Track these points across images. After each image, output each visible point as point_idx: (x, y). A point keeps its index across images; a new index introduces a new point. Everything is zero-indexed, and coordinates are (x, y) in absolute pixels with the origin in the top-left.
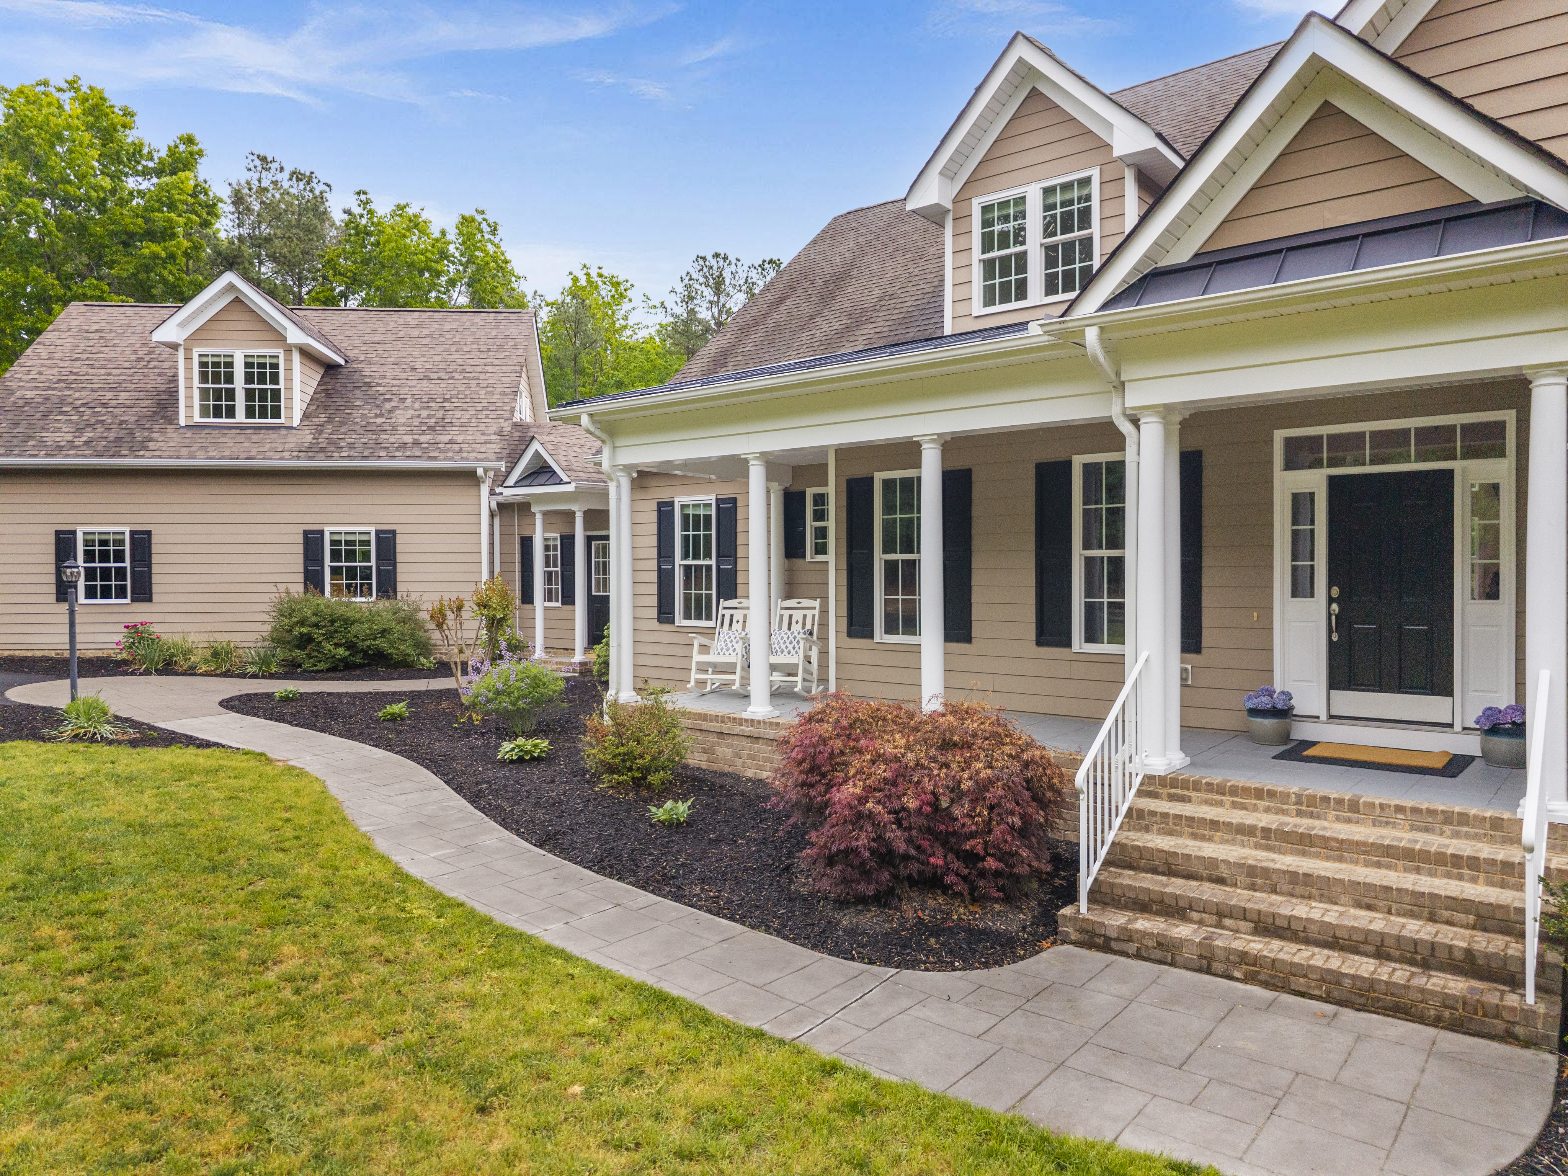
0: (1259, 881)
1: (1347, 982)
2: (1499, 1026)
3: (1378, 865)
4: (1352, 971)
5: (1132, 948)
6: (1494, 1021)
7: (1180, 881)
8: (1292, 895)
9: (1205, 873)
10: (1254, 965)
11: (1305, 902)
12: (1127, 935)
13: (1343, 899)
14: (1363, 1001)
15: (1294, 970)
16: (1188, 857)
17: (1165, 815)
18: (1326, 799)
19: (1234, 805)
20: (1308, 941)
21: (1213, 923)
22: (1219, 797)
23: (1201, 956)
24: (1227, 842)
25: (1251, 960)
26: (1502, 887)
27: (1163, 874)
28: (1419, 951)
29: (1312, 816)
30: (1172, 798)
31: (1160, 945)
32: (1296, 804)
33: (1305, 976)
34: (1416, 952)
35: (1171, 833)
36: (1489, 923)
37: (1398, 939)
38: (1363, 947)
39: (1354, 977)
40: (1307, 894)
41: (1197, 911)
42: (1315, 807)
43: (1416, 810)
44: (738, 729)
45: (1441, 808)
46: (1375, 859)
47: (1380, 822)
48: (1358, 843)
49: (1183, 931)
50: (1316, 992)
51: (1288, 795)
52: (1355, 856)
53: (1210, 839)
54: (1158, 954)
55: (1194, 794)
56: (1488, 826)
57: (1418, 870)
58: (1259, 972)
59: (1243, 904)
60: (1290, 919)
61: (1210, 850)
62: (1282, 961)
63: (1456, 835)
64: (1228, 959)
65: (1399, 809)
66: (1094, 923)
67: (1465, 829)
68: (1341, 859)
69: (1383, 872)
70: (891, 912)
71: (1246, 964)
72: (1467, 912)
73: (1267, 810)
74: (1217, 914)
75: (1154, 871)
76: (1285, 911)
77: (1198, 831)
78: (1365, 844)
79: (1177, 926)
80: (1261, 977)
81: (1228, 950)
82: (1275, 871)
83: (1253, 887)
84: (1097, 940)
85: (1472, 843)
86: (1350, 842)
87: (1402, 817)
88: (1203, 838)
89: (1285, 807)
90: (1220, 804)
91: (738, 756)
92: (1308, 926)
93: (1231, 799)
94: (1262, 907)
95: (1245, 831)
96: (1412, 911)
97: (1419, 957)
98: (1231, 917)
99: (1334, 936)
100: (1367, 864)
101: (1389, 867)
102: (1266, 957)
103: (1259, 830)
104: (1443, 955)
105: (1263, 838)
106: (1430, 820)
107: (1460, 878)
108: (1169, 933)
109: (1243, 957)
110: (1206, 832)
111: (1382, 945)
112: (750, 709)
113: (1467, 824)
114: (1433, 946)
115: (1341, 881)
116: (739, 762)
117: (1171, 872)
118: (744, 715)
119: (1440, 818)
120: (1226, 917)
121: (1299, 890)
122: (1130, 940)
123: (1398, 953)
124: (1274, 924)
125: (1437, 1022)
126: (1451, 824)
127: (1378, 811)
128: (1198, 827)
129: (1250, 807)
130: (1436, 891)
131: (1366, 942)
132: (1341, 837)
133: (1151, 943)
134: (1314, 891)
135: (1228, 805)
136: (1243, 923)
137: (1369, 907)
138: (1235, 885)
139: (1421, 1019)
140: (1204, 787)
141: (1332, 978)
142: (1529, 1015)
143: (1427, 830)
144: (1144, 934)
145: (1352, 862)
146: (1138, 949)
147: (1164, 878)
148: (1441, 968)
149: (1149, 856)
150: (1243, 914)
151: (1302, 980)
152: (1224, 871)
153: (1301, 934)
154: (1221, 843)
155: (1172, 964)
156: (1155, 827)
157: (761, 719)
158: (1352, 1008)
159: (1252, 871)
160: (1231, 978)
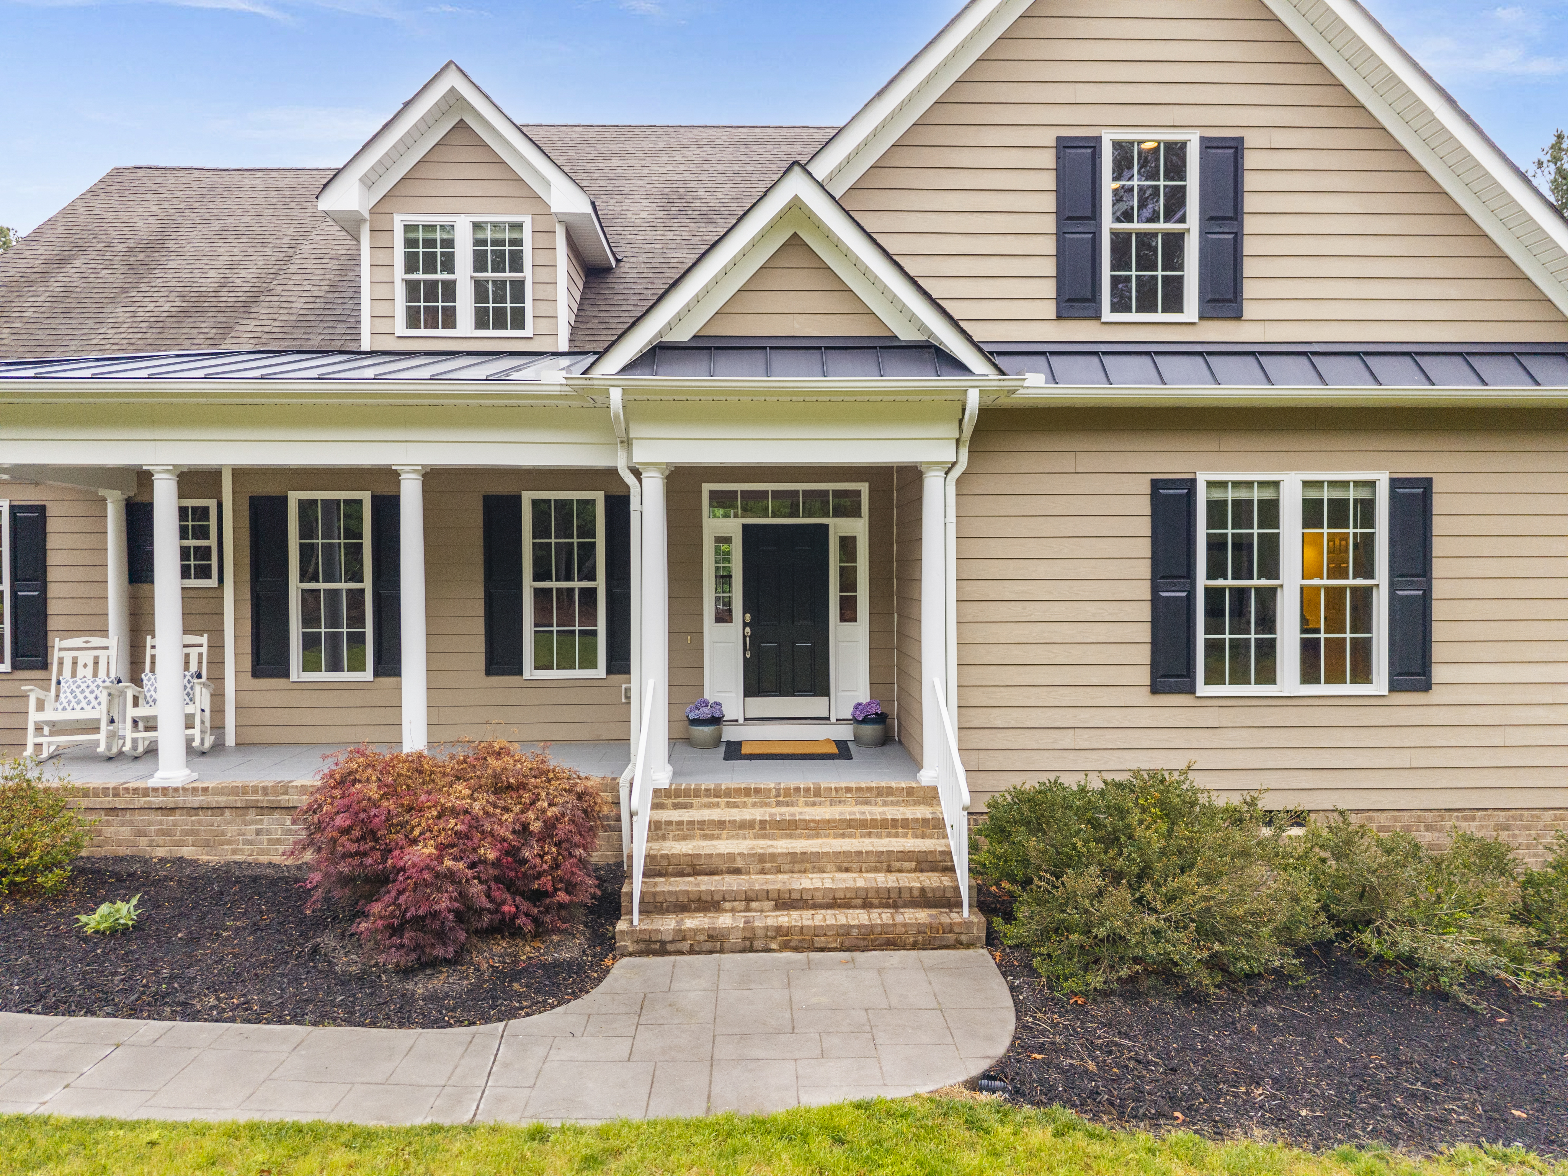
0: (768, 866)
1: (855, 932)
2: (952, 937)
3: (843, 836)
4: (856, 922)
5: (685, 946)
6: (949, 935)
7: (706, 878)
8: (793, 872)
9: (724, 867)
10: (786, 936)
11: (804, 875)
12: (681, 936)
13: (830, 867)
14: (866, 943)
15: (816, 932)
16: (710, 856)
17: (680, 823)
18: (797, 789)
19: (728, 805)
20: (815, 907)
21: (743, 908)
22: (716, 800)
23: (745, 939)
24: (732, 837)
25: (784, 931)
26: (923, 838)
27: (689, 875)
28: (891, 896)
29: (787, 805)
30: (676, 806)
31: (710, 937)
32: (776, 796)
33: (825, 934)
34: (889, 898)
35: (685, 838)
36: (924, 866)
37: (878, 890)
38: (854, 902)
39: (859, 927)
40: (803, 869)
41: (729, 901)
42: (790, 797)
43: (859, 789)
44: (141, 801)
45: (874, 785)
46: (841, 831)
47: (836, 802)
48: (829, 821)
49: (724, 921)
50: (833, 945)
51: (770, 790)
52: (828, 831)
53: (718, 837)
54: (709, 946)
55: (694, 801)
56: (905, 794)
57: (869, 835)
58: (790, 940)
59: (765, 887)
60: (801, 891)
61: (724, 846)
62: (808, 926)
63: (885, 804)
64: (766, 936)
65: (848, 790)
66: (650, 931)
67: (891, 798)
68: (817, 836)
69: (847, 840)
70: (464, 968)
71: (780, 936)
72: (910, 860)
73: (754, 805)
74: (746, 900)
75: (681, 874)
76: (796, 886)
77: (709, 832)
78: (835, 821)
79: (718, 918)
80: (793, 944)
81: (767, 928)
82: (780, 854)
83: (763, 872)
84: (653, 946)
85: (896, 808)
86: (824, 821)
87: (850, 795)
88: (712, 837)
89: (767, 800)
90: (717, 805)
91: (142, 833)
92: (815, 894)
93: (726, 800)
94: (778, 886)
95: (746, 825)
96: (875, 867)
97: (891, 901)
98: (757, 900)
99: (834, 898)
100: (836, 836)
101: (850, 836)
102: (795, 926)
103: (757, 823)
104: (906, 895)
105: (761, 829)
106: (869, 795)
107: (897, 835)
108: (717, 925)
109: (779, 931)
110: (714, 832)
111: (867, 897)
112: (158, 775)
113: (892, 795)
114: (900, 890)
115: (826, 854)
116: (143, 841)
117: (696, 872)
118: (151, 783)
119: (875, 792)
120: (752, 900)
121: (797, 867)
122: (684, 939)
123: (877, 901)
124: (790, 898)
125: (914, 946)
126: (882, 796)
127: (834, 793)
128: (708, 829)
129: (740, 804)
130: (890, 849)
131: (856, 898)
132: (817, 818)
133: (702, 938)
134: (808, 865)
135: (723, 805)
136: (766, 903)
137: (847, 870)
138: (749, 873)
139: (904, 947)
140: (703, 793)
141: (844, 931)
142: (968, 924)
143: (866, 803)
144: (696, 931)
145: (825, 837)
146: (691, 945)
147: (691, 879)
148: (905, 906)
149: (676, 861)
150: (767, 896)
151: (822, 938)
152: (740, 863)
153: (810, 902)
154: (727, 839)
155: (721, 951)
156: (671, 836)
157: (179, 785)
158: (859, 950)
159: (762, 858)
160: (769, 950)
